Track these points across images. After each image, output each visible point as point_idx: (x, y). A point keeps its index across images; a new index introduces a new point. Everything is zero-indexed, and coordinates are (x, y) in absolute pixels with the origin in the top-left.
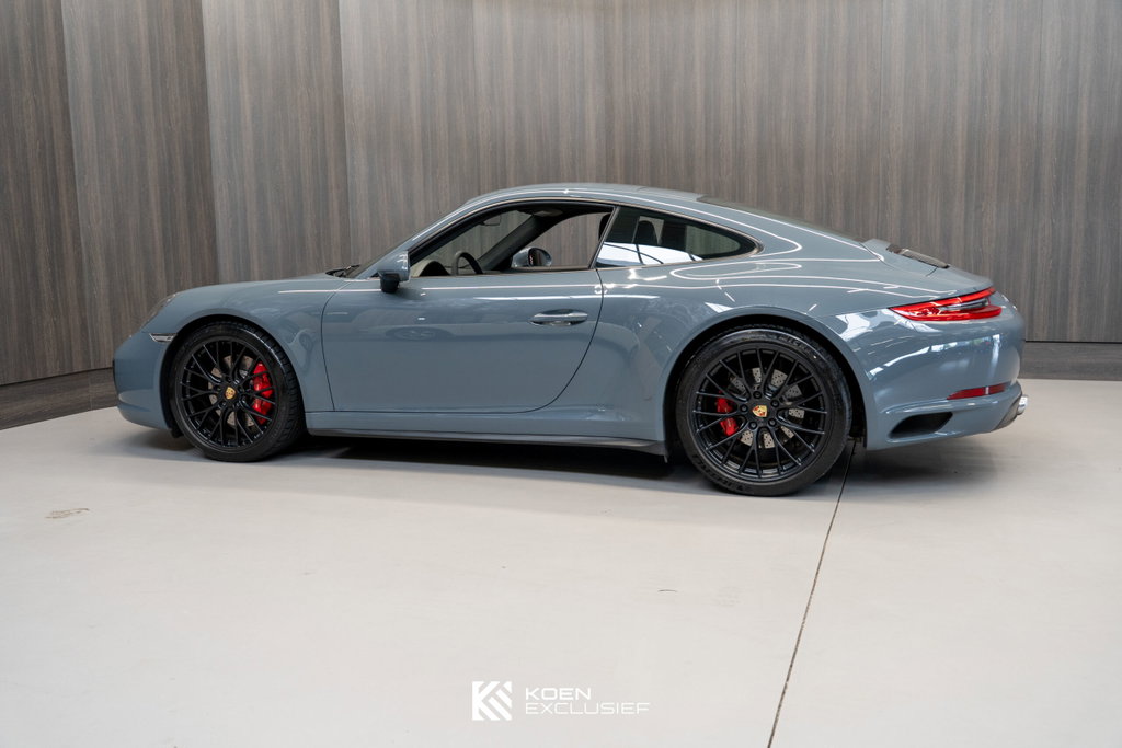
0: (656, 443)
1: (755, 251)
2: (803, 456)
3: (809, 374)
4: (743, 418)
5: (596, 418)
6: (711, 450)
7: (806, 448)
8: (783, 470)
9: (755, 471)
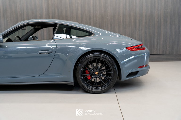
0: (72, 82)
1: (93, 35)
2: (107, 83)
3: (108, 64)
4: (93, 75)
5: (58, 77)
6: (85, 83)
7: (108, 81)
8: (103, 87)
9: (96, 88)
